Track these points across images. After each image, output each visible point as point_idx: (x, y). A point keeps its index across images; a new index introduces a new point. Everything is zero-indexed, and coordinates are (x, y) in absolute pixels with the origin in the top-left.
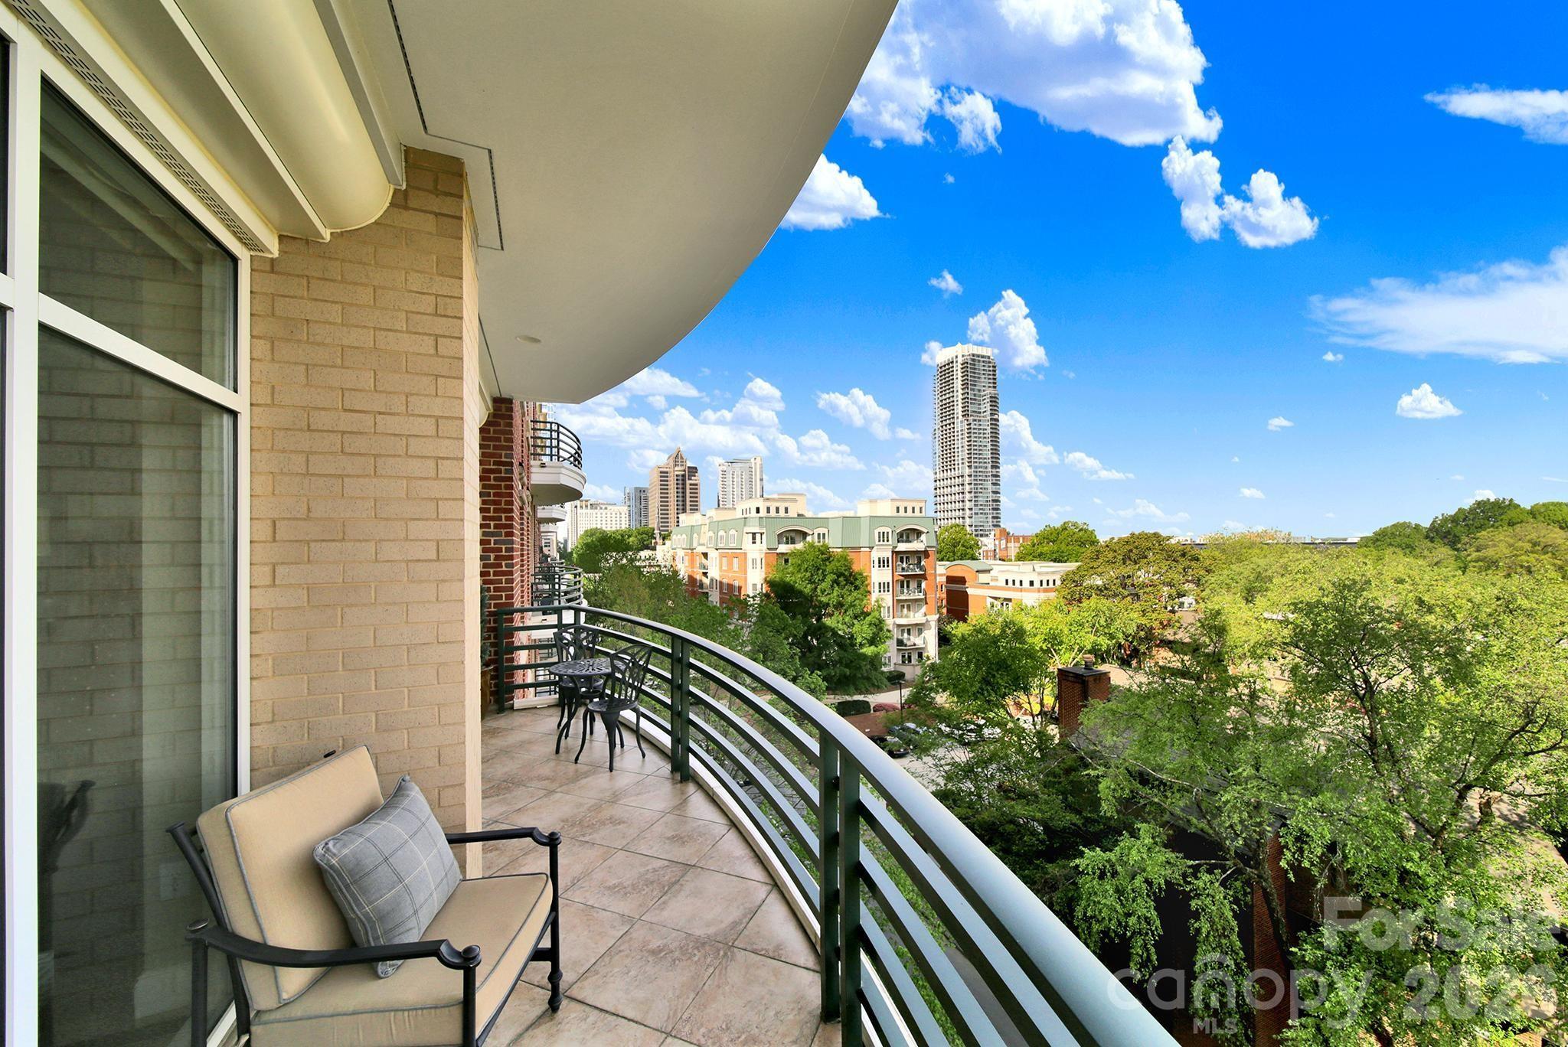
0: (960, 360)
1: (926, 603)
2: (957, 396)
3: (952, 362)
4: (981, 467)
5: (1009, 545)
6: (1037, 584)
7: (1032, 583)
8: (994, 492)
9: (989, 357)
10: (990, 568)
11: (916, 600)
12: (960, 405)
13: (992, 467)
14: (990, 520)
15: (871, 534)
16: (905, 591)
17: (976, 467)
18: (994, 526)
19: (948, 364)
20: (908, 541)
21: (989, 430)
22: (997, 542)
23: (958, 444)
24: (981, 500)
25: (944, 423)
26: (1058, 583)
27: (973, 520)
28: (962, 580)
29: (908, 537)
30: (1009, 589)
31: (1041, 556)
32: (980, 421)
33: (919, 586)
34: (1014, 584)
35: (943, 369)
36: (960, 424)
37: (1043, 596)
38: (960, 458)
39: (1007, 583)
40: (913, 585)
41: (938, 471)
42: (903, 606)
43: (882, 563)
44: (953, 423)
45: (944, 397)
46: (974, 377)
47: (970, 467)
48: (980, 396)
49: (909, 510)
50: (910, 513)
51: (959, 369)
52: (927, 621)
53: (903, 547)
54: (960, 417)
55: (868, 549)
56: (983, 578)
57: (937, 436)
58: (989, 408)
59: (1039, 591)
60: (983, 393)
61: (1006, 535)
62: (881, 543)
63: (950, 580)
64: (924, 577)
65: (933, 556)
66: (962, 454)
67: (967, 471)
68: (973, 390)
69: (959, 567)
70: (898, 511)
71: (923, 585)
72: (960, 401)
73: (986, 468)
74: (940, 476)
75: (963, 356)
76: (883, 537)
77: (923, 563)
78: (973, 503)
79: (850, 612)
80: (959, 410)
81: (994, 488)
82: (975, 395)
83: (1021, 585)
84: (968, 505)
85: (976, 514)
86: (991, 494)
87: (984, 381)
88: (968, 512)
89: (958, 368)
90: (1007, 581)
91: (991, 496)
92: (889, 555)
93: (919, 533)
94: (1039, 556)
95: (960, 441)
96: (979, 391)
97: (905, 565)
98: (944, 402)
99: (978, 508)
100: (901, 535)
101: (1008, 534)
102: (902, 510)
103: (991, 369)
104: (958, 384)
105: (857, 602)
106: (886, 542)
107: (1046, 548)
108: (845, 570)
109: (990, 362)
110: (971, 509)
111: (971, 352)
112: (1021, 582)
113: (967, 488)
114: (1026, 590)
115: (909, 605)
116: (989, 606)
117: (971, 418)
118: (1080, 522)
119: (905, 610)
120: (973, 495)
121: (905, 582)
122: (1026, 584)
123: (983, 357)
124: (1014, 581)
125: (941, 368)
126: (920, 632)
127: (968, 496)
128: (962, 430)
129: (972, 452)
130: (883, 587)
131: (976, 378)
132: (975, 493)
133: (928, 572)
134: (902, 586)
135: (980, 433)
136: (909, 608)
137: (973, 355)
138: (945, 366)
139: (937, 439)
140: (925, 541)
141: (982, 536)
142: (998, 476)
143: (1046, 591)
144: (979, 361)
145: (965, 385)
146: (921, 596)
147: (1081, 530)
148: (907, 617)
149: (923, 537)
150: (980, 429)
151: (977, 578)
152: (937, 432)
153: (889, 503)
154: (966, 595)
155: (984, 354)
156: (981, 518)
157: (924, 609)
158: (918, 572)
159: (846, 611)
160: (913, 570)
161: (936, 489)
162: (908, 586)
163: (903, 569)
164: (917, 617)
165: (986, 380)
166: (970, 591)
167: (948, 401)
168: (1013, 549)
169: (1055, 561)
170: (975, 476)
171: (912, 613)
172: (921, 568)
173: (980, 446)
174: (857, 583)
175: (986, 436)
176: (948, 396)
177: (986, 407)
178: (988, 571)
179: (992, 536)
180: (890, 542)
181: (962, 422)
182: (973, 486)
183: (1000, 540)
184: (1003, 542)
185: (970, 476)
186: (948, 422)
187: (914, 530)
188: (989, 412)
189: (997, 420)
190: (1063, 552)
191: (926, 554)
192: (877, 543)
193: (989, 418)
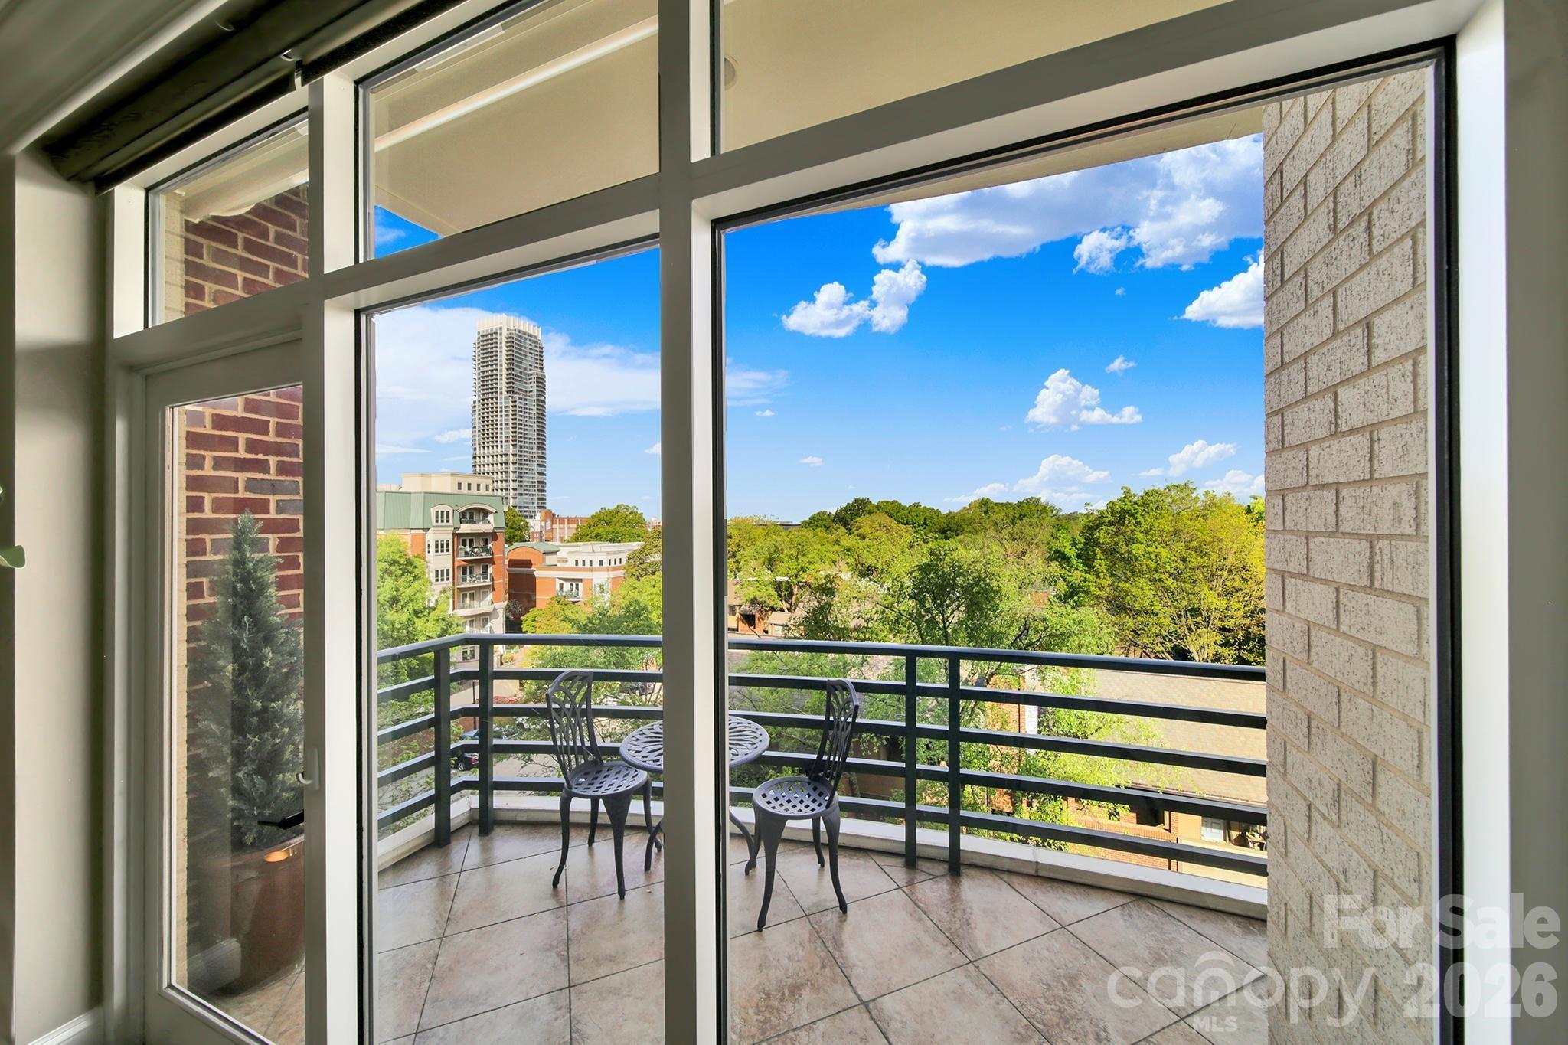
0: (505, 333)
1: (494, 590)
2: (501, 370)
3: (496, 333)
4: (527, 447)
5: (554, 526)
6: (606, 564)
7: (601, 563)
8: (540, 474)
9: (536, 338)
10: (555, 549)
11: (481, 588)
12: (504, 380)
13: (538, 448)
14: (535, 501)
15: (426, 513)
16: (468, 578)
17: (521, 447)
18: (539, 507)
19: (491, 334)
20: (472, 521)
21: (535, 411)
22: (543, 524)
23: (501, 420)
24: (526, 481)
25: (486, 396)
26: (624, 562)
27: (517, 500)
28: (528, 564)
29: (471, 517)
30: (579, 570)
31: (597, 537)
32: (525, 400)
33: (485, 571)
34: (584, 564)
35: (485, 338)
36: (504, 400)
37: (612, 574)
38: (504, 435)
39: (577, 564)
40: (477, 570)
41: (477, 446)
42: (465, 596)
43: (440, 547)
44: (497, 398)
45: (485, 369)
46: (521, 354)
47: (514, 446)
48: (526, 374)
49: (474, 487)
50: (474, 490)
51: (504, 343)
52: (495, 609)
53: (466, 528)
54: (504, 393)
55: (421, 531)
56: (550, 560)
57: (477, 409)
58: (535, 388)
59: (608, 570)
60: (529, 372)
61: (551, 517)
62: (440, 523)
63: (514, 563)
64: (491, 561)
65: (501, 539)
66: (506, 432)
67: (511, 450)
68: (519, 367)
69: (524, 550)
70: (460, 488)
71: (490, 570)
72: (504, 376)
73: (532, 448)
74: (480, 452)
75: (508, 329)
76: (442, 517)
77: (490, 546)
78: (517, 483)
79: (410, 608)
80: (503, 385)
81: (540, 469)
82: (521, 373)
83: (591, 564)
84: (512, 485)
85: (521, 494)
86: (536, 476)
87: (529, 360)
88: (512, 492)
89: (502, 342)
90: (577, 561)
91: (537, 478)
92: (450, 537)
93: (486, 513)
94: (596, 537)
95: (504, 418)
96: (525, 369)
97: (468, 549)
98: (486, 374)
99: (523, 489)
100: (463, 514)
101: (554, 515)
102: (464, 486)
103: (538, 349)
104: (502, 358)
105: (418, 595)
106: (445, 523)
107: (603, 529)
108: (400, 557)
109: (536, 342)
110: (515, 490)
111: (516, 328)
112: (591, 562)
113: (511, 467)
114: (596, 570)
115: (473, 593)
116: (558, 588)
117: (516, 396)
118: (631, 505)
119: (468, 600)
120: (517, 475)
121: (466, 569)
122: (596, 564)
123: (529, 335)
124: (584, 561)
125: (482, 336)
126: (486, 621)
127: (511, 476)
128: (506, 407)
129: (517, 430)
130: (440, 575)
131: (522, 356)
132: (520, 473)
133: (497, 555)
134: (464, 573)
135: (525, 413)
136: (472, 596)
137: (519, 331)
138: (487, 335)
139: (477, 413)
140: (492, 522)
141: (526, 517)
142: (545, 458)
143: (614, 569)
144: (525, 339)
145: (510, 360)
146: (488, 582)
147: (631, 513)
148: (470, 606)
149: (490, 517)
150: (525, 408)
151: (544, 560)
152: (477, 404)
153: (449, 479)
154: (532, 579)
155: (531, 332)
156: (526, 499)
157: (490, 597)
158: (484, 556)
159: (403, 607)
160: (477, 554)
161: (475, 466)
162: (471, 573)
163: (466, 554)
164: (483, 605)
165: (533, 360)
166: (538, 574)
167: (490, 373)
168: (568, 531)
169: (610, 541)
170: (520, 456)
171: (476, 603)
172: (488, 551)
173: (525, 425)
174: (417, 571)
175: (533, 416)
176: (490, 368)
177: (532, 387)
178: (555, 553)
179: (538, 518)
180: (451, 523)
181: (506, 398)
182: (517, 466)
183: (546, 522)
184: (549, 523)
185: (514, 455)
186: (490, 396)
187: (480, 510)
188: (535, 393)
189: (544, 402)
190: (617, 533)
191: (494, 536)
192: (434, 523)
193: (535, 398)
